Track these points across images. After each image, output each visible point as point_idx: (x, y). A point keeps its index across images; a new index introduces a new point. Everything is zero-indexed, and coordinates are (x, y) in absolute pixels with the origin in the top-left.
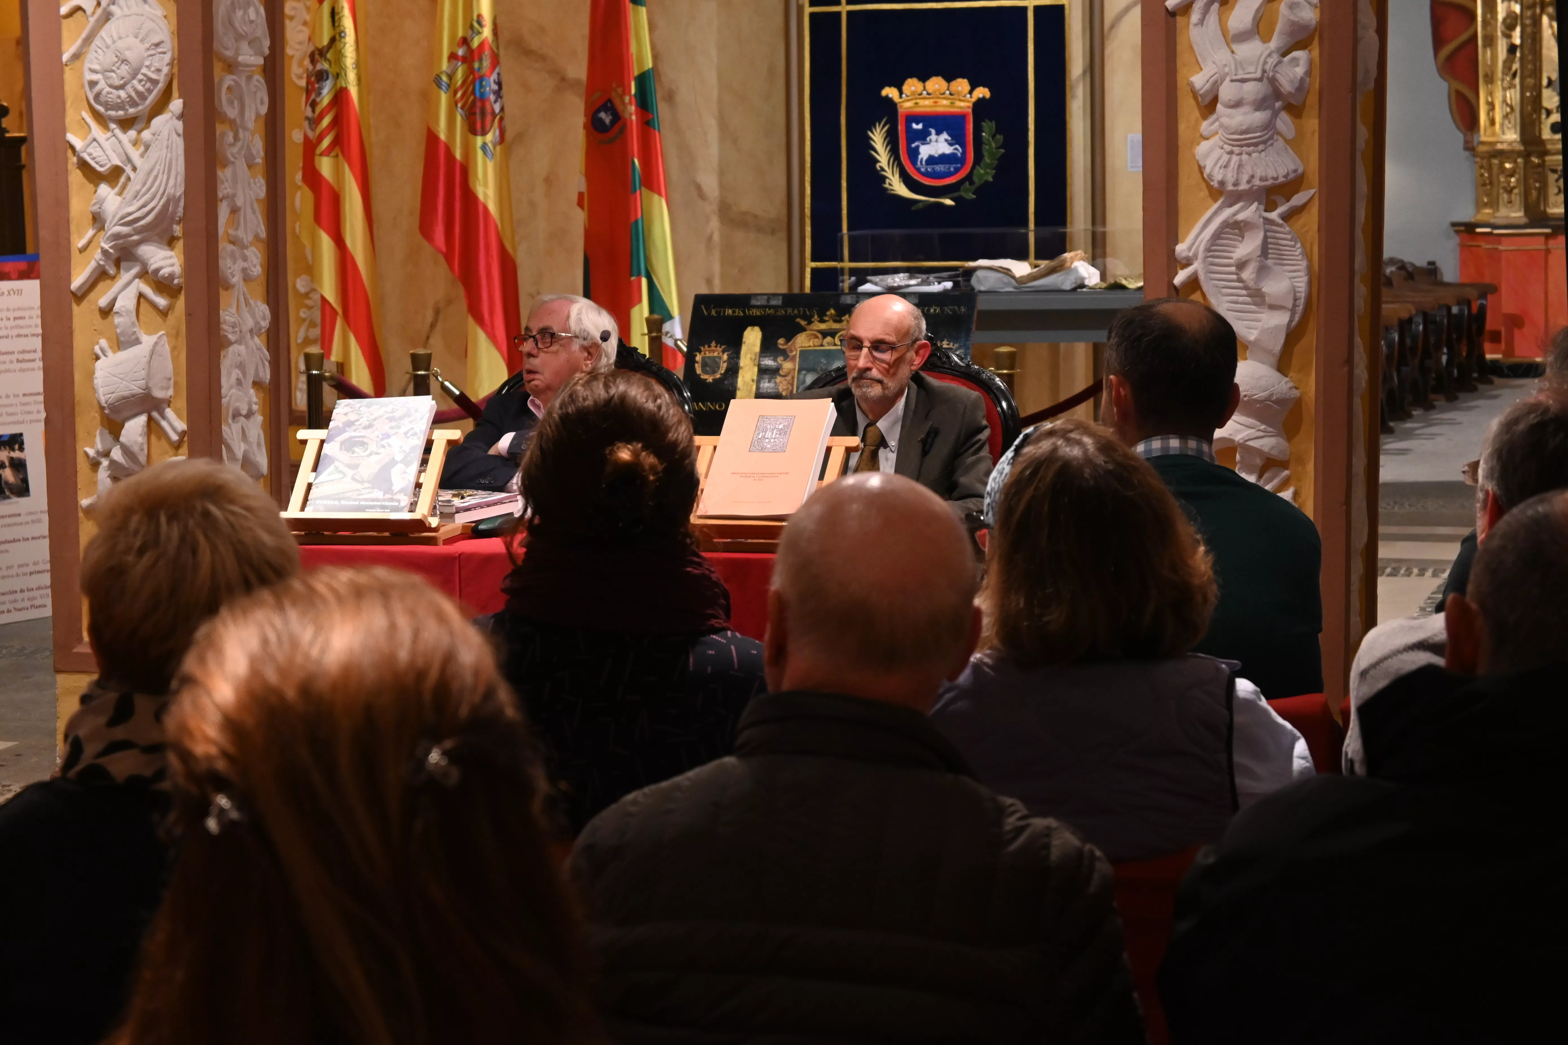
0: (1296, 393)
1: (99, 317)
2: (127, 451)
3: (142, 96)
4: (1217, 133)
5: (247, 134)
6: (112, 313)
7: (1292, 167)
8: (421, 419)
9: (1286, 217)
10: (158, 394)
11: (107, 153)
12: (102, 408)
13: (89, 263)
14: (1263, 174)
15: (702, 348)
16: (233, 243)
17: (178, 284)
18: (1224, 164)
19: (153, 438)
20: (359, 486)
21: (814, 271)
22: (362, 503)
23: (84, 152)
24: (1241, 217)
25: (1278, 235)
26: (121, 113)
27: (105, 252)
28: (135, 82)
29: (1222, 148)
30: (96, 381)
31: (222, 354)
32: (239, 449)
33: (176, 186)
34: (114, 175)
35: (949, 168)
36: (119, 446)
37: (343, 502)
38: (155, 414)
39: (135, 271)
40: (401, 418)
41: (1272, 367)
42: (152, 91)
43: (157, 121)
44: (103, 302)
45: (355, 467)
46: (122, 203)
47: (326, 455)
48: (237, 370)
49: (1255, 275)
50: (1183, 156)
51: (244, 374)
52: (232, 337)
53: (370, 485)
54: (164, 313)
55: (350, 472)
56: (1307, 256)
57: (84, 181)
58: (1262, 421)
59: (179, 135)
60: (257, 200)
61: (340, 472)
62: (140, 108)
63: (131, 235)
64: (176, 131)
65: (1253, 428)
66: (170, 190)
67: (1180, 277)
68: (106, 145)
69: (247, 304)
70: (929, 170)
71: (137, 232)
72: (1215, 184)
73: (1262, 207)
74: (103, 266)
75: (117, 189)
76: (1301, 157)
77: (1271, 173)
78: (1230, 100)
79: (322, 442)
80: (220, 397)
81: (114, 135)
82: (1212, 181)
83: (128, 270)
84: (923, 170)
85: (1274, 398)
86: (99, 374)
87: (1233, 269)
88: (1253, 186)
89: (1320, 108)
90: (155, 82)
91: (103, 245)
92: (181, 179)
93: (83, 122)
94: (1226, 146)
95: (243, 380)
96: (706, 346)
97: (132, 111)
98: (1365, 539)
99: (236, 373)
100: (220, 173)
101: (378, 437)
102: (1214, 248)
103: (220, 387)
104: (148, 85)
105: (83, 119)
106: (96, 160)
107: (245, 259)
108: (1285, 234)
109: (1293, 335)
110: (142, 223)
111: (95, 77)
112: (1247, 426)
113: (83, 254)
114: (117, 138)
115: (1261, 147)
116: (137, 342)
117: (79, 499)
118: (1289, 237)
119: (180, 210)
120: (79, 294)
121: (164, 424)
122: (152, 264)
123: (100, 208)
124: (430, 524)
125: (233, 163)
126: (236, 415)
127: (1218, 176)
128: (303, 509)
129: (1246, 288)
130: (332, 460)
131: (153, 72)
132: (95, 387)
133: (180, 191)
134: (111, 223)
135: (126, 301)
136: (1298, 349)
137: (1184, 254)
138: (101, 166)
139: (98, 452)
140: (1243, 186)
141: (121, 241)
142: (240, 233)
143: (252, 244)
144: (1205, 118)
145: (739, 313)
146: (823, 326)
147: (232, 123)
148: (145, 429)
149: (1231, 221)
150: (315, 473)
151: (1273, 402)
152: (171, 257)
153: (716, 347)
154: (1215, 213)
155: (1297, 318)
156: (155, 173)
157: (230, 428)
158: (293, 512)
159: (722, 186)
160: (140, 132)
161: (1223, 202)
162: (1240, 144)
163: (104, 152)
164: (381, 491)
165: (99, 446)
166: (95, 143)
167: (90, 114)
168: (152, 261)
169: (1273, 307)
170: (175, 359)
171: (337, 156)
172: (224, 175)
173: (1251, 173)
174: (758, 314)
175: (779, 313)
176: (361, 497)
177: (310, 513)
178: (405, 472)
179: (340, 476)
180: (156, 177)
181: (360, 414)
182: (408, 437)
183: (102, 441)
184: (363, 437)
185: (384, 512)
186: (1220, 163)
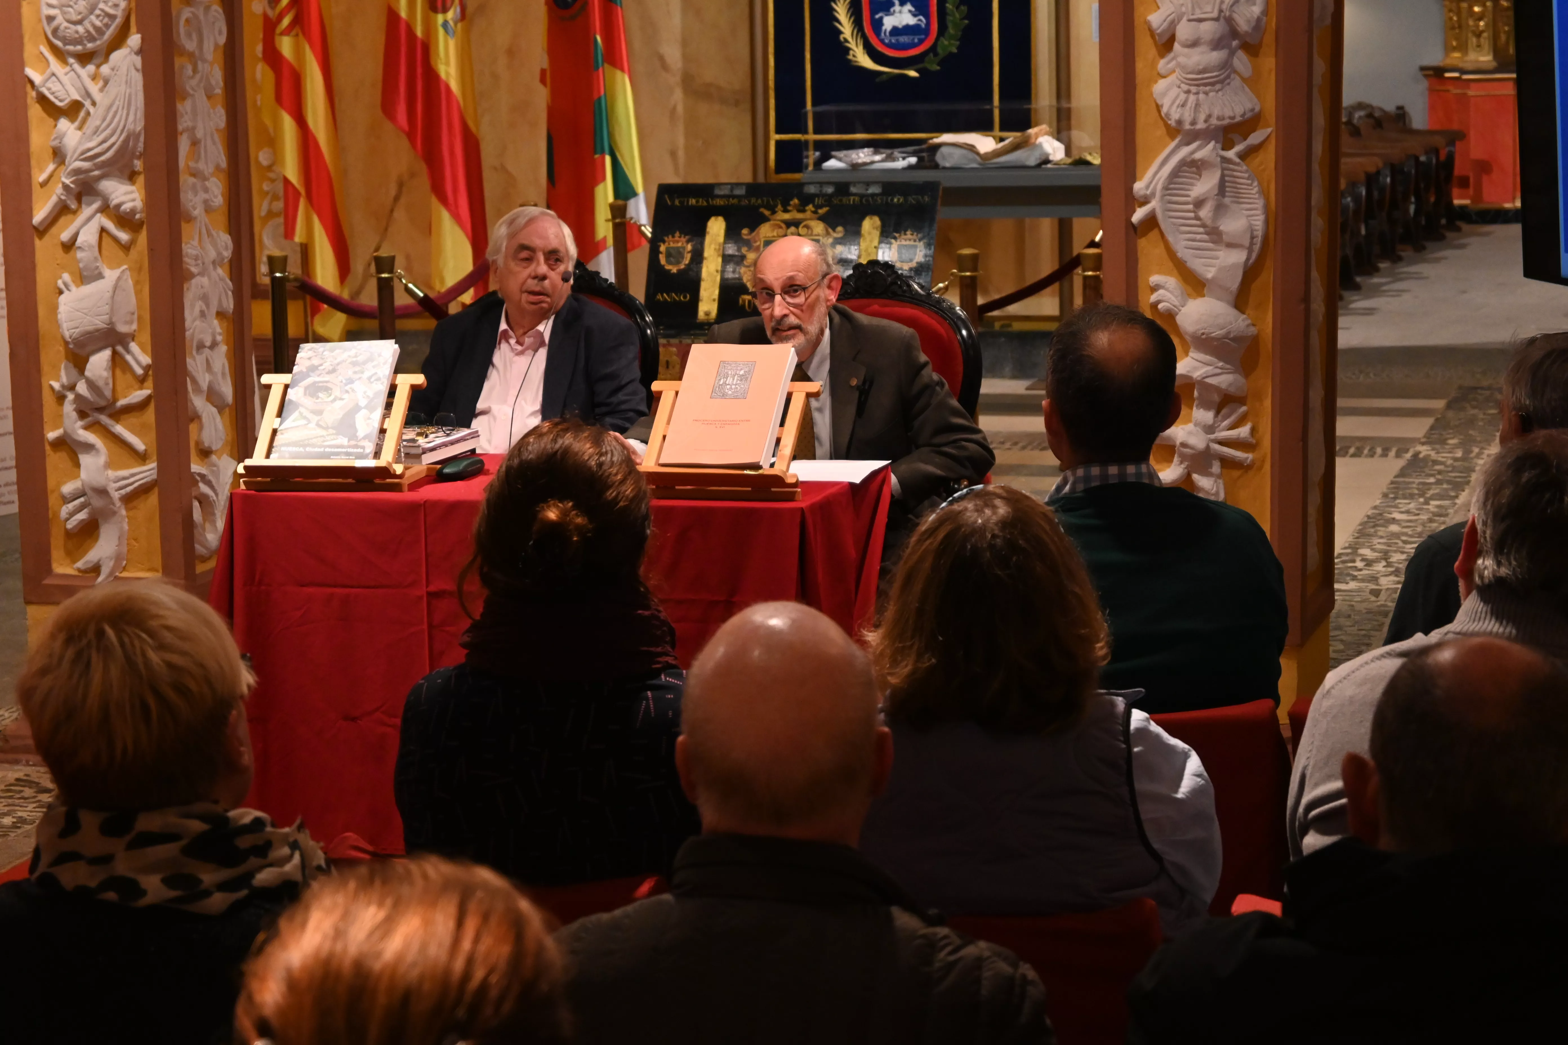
0: (1253, 330)
1: (61, 251)
2: (91, 384)
3: (100, 31)
4: (1174, 71)
5: (206, 65)
6: (74, 248)
7: (1249, 106)
8: (385, 364)
9: (1243, 156)
10: (122, 328)
11: (66, 87)
12: (66, 343)
13: (50, 197)
14: (1220, 114)
15: (666, 239)
16: (194, 175)
17: (140, 219)
18: (1181, 103)
19: (118, 372)
20: (324, 433)
21: (779, 143)
22: (327, 450)
23: (44, 86)
24: (1198, 155)
25: (1235, 173)
26: (79, 48)
27: (66, 187)
28: (93, 17)
29: (1179, 87)
30: (59, 316)
31: (185, 286)
32: (204, 380)
33: (135, 121)
34: (73, 110)
35: (913, 39)
36: (84, 380)
37: (308, 449)
38: (119, 348)
39: (96, 205)
40: (365, 363)
41: (1228, 303)
42: (110, 26)
43: (116, 56)
44: (65, 236)
45: (319, 413)
46: (81, 138)
47: (290, 401)
48: (200, 302)
49: (1212, 213)
50: (1141, 94)
51: (208, 305)
52: (194, 270)
53: (334, 432)
54: (126, 248)
55: (315, 418)
56: (1264, 195)
57: (44, 115)
58: (1220, 359)
59: (137, 70)
60: (217, 130)
61: (305, 418)
62: (98, 43)
63: (93, 171)
64: (134, 66)
65: (1211, 365)
66: (130, 126)
67: (1138, 215)
68: (65, 79)
69: (209, 234)
70: (893, 41)
71: (98, 167)
72: (1172, 123)
73: (1219, 146)
74: (65, 201)
75: (77, 124)
76: (1258, 97)
77: (1228, 113)
78: (1187, 40)
79: (287, 387)
80: (183, 330)
81: (73, 70)
82: (1170, 120)
83: (89, 204)
84: (887, 41)
85: (1232, 336)
86: (62, 309)
87: (1191, 207)
88: (1211, 125)
89: (1277, 46)
90: (112, 17)
91: (64, 179)
92: (140, 114)
93: (41, 56)
94: (1183, 85)
95: (206, 312)
96: (670, 237)
97: (90, 45)
98: (1322, 470)
99: (199, 305)
100: (179, 106)
101: (342, 382)
102: (1172, 186)
103: (183, 320)
104: (106, 20)
105: (41, 53)
106: (56, 94)
107: (206, 190)
108: (1241, 172)
109: (1250, 273)
110: (103, 158)
111: (52, 12)
112: (1204, 363)
113: (45, 188)
114: (76, 73)
115: (1218, 87)
116: (100, 276)
117: (45, 432)
118: (1246, 175)
119: (141, 146)
120: (41, 229)
121: (129, 358)
122: (113, 199)
123: (60, 143)
124: (395, 471)
125: (192, 96)
126: (201, 346)
127: (1175, 115)
128: (268, 456)
129: (1204, 226)
130: (296, 406)
131: (110, 7)
132: (59, 322)
133: (140, 126)
134: (71, 157)
135: (88, 236)
136: (1256, 286)
137: (1142, 193)
138: (61, 101)
139: (63, 386)
140: (1201, 125)
141: (81, 177)
142: (201, 166)
143: (213, 175)
144: (1162, 56)
145: (702, 203)
146: (787, 216)
147: (191, 55)
148: (110, 363)
149: (1189, 160)
150: (279, 419)
151: (1230, 339)
152: (132, 192)
153: (680, 237)
154: (1173, 152)
155: (1254, 256)
156: (114, 109)
157: (195, 360)
158: (258, 459)
159: (686, 58)
160: (98, 66)
161: (1180, 141)
163: (63, 86)
164: (345, 437)
165: (64, 380)
166: (54, 78)
167: (48, 48)
168: (113, 196)
169: (1230, 245)
170: (138, 293)
171: (297, 35)
172: (184, 108)
173: (1207, 112)
174: (722, 203)
175: (743, 203)
176: (325, 444)
177: (275, 461)
178: (369, 418)
179: (304, 422)
180: (116, 112)
181: (323, 359)
182: (372, 383)
183: (67, 375)
184: (327, 382)
185: (349, 459)
186: (1178, 102)
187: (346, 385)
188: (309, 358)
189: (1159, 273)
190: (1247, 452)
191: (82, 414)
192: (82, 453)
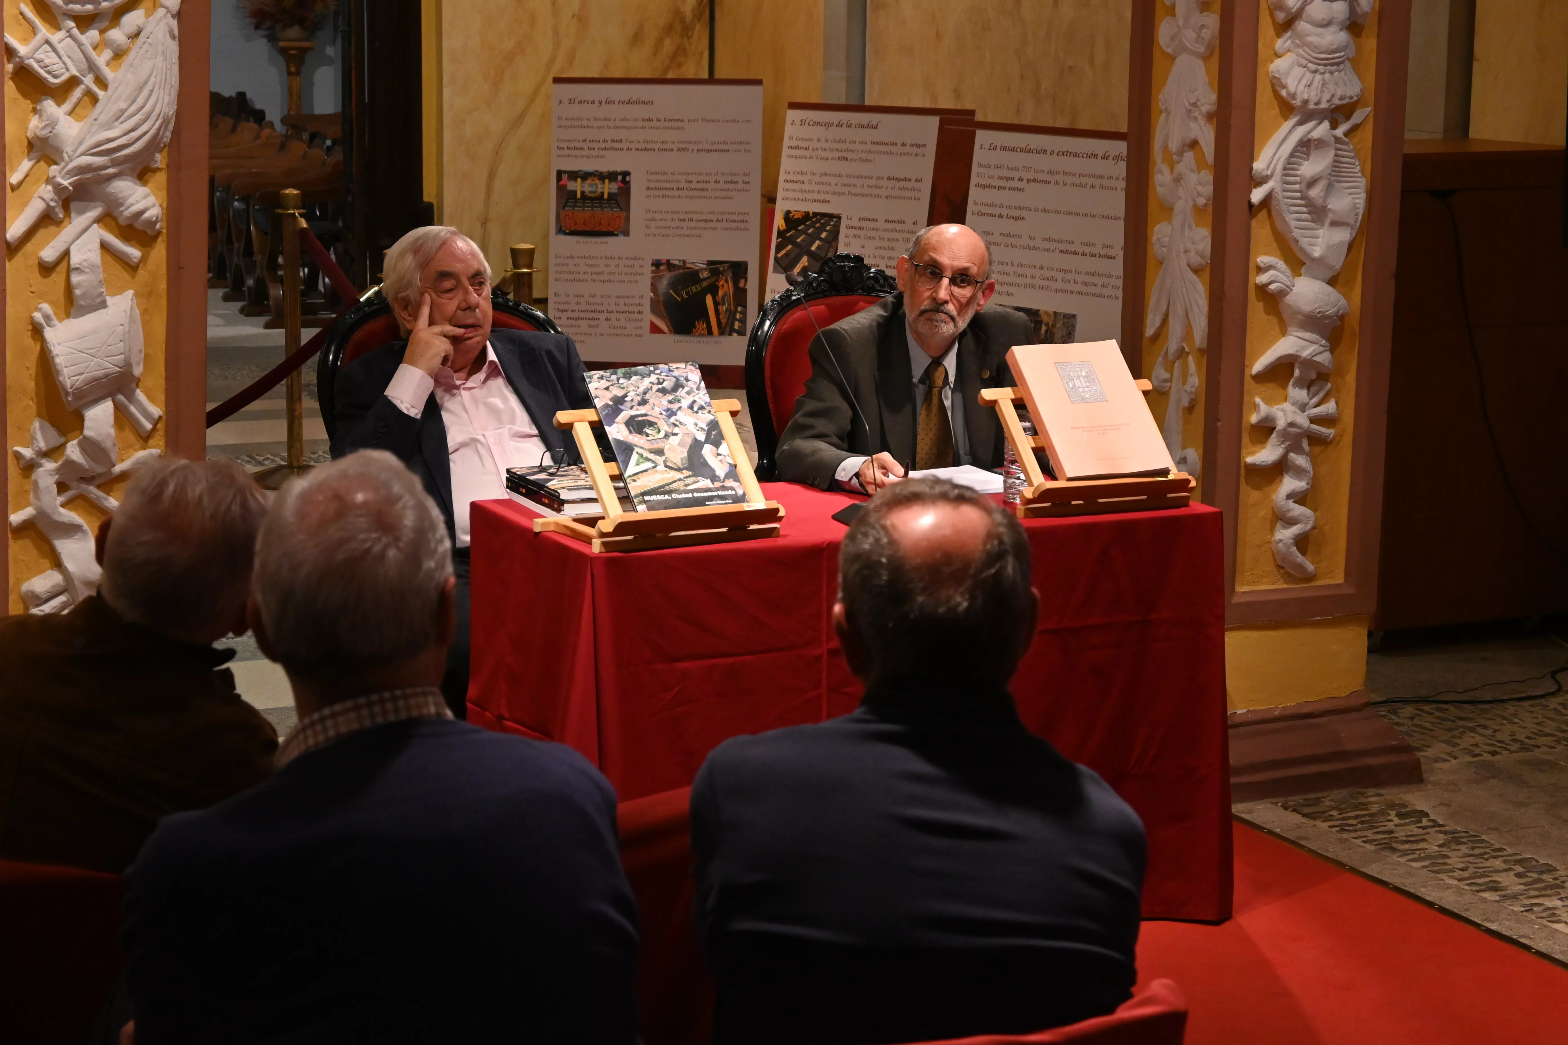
0: (1349, 307)
1: (38, 275)
2: (90, 447)
4: (1290, 51)
7: (1355, 90)
8: (698, 389)
9: (1349, 135)
10: (136, 371)
11: (63, 59)
12: (67, 394)
13: (33, 204)
14: (1342, 93)
17: (159, 229)
18: (1309, 83)
20: (678, 475)
22: (696, 495)
23: (31, 57)
24: (1316, 134)
25: (1341, 153)
27: (59, 189)
29: (1305, 67)
30: (57, 360)
33: (169, 103)
34: (67, 88)
36: (77, 443)
37: (674, 496)
38: (124, 399)
39: (94, 213)
40: (676, 389)
41: (1327, 283)
43: (133, 19)
44: (49, 254)
45: (660, 452)
46: (87, 127)
47: (615, 440)
49: (1322, 192)
50: (1260, 73)
53: (690, 473)
54: (132, 267)
55: (660, 460)
57: (19, 96)
58: (1323, 337)
59: (174, 38)
61: (648, 460)
62: (116, 1)
63: (105, 167)
64: (170, 33)
65: (1316, 344)
67: (1257, 195)
68: (61, 48)
71: (114, 163)
72: (1295, 103)
73: (1330, 125)
74: (54, 208)
77: (1348, 93)
78: (1317, 20)
79: (596, 423)
81: (71, 36)
82: (1295, 99)
83: (81, 212)
85: (1340, 312)
86: (59, 350)
87: (1297, 186)
88: (1334, 104)
89: (1379, 27)
91: (59, 180)
92: (174, 94)
93: (21, 17)
94: (1310, 65)
101: (661, 414)
102: (1289, 166)
105: (21, 13)
106: (47, 68)
108: (1348, 151)
110: (125, 151)
112: (1309, 342)
113: (16, 192)
114: (74, 39)
116: (103, 305)
117: (8, 514)
118: (1352, 154)
119: (168, 134)
120: (13, 247)
121: (133, 409)
122: (132, 205)
123: (51, 132)
127: (1300, 94)
129: (1310, 205)
130: (628, 446)
132: (55, 368)
133: (172, 110)
134: (74, 151)
135: (85, 253)
137: (1264, 173)
138: (55, 77)
139: (38, 453)
140: (1324, 105)
141: (86, 176)
144: (1279, 35)
148: (112, 418)
149: (1305, 139)
152: (148, 196)
154: (1290, 132)
155: (1356, 232)
160: (104, 32)
161: (1298, 121)
162: (1326, 62)
163: (60, 58)
164: (705, 478)
165: (42, 445)
166: (45, 47)
167: (31, 6)
168: (131, 200)
169: (1334, 224)
173: (1333, 92)
176: (689, 488)
178: (719, 455)
179: (649, 465)
180: (151, 91)
181: (623, 388)
182: (697, 412)
183: (44, 437)
184: (646, 415)
185: (726, 503)
186: (1304, 82)
187: (669, 417)
188: (607, 389)
189: (1266, 254)
190: (1329, 428)
191: (62, 487)
192: (60, 537)
